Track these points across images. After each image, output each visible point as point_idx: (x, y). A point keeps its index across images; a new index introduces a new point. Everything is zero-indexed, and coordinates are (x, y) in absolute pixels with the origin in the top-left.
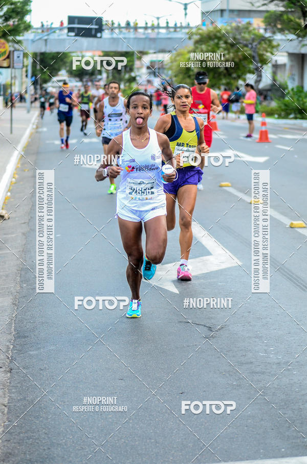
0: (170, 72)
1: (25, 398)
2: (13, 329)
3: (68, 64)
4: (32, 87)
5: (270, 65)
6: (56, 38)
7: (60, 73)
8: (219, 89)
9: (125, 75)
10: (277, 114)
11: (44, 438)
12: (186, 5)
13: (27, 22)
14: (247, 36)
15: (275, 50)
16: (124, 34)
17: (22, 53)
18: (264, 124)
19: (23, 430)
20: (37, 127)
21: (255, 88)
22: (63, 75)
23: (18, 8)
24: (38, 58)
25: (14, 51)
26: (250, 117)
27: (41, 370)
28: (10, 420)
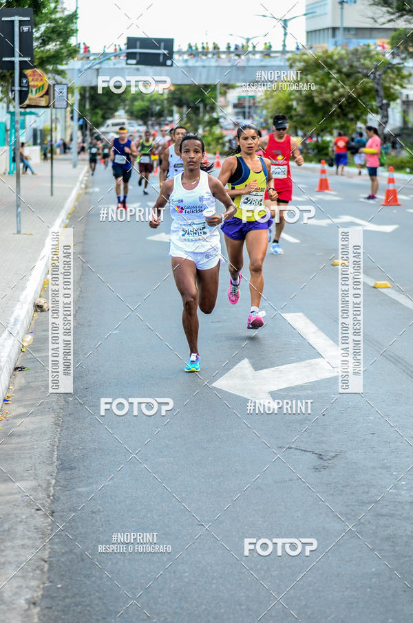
0: (265, 112)
1: (71, 551)
2: (55, 459)
3: (127, 102)
4: (79, 133)
5: (398, 101)
6: (112, 66)
7: (117, 114)
8: (331, 134)
9: (204, 116)
10: (409, 167)
11: (97, 605)
12: (285, 21)
13: (72, 45)
14: (367, 62)
15: (406, 81)
16: (203, 60)
17: (65, 87)
18: (391, 181)
19: (70, 594)
20: (86, 187)
21: (379, 132)
22: (121, 116)
23: (60, 27)
24: (87, 95)
25: (54, 85)
26: (373, 172)
27: (94, 512)
28: (51, 580)
